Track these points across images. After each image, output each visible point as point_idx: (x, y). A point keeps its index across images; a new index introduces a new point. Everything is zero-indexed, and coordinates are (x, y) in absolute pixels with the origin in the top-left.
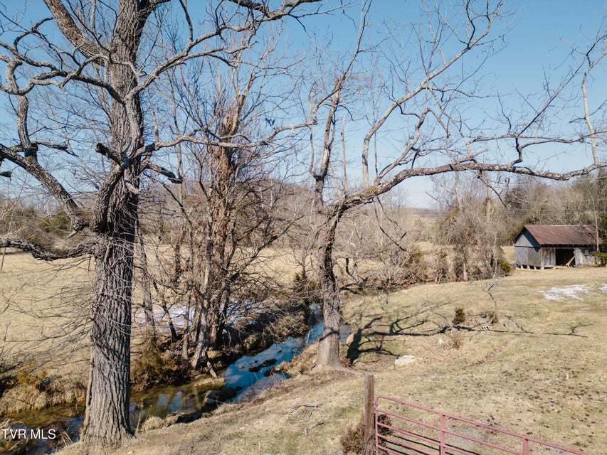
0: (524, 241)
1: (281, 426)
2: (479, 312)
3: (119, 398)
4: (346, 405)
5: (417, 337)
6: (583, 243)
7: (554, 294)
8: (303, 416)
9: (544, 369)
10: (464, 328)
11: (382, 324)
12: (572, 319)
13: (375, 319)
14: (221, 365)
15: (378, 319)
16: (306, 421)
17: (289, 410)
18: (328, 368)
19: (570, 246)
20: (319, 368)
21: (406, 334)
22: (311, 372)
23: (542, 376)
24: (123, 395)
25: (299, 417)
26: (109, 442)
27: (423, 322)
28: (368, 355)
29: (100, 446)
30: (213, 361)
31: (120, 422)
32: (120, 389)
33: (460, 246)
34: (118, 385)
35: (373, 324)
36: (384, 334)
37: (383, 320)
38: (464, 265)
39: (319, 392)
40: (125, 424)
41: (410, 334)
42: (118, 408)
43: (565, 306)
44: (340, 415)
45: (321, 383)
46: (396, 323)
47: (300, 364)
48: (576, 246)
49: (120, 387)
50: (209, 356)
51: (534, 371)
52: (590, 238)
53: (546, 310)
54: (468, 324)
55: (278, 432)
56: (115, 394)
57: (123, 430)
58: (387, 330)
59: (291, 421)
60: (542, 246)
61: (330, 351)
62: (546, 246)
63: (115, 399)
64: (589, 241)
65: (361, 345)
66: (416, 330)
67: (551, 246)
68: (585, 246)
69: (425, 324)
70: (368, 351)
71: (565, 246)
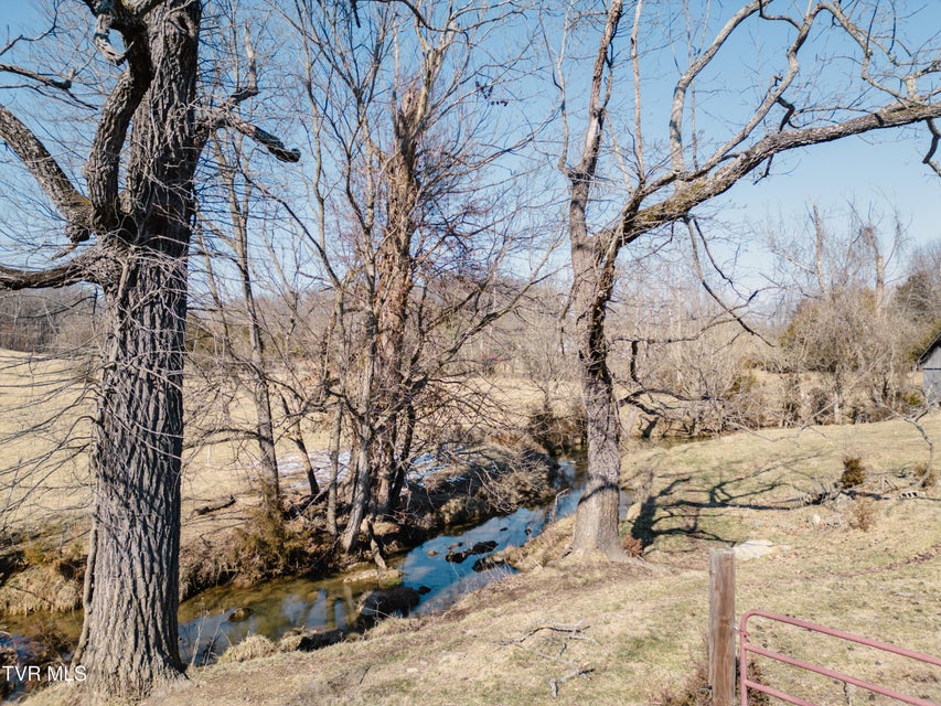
1: (497, 671)
2: (887, 468)
3: (151, 590)
4: (642, 631)
5: (764, 512)
8: (546, 650)
10: (863, 495)
11: (692, 488)
13: (677, 481)
14: (396, 549)
15: (684, 480)
16: (554, 664)
17: (517, 636)
18: (596, 557)
20: (579, 556)
21: (741, 506)
22: (563, 563)
24: (160, 585)
25: (537, 651)
26: (123, 684)
27: (773, 486)
28: (672, 540)
29: (104, 694)
30: (383, 540)
31: (151, 642)
32: (152, 572)
34: (147, 564)
35: (675, 488)
36: (699, 505)
37: (693, 482)
38: (837, 396)
39: (579, 602)
40: (164, 647)
41: (750, 506)
42: (147, 612)
44: (631, 655)
45: (585, 584)
46: (719, 487)
47: (540, 552)
49: (152, 568)
50: (376, 532)
55: (490, 684)
56: (141, 584)
57: (159, 660)
58: (705, 498)
59: (522, 661)
61: (602, 523)
63: (142, 593)
65: (656, 521)
66: (759, 500)
69: (776, 490)
70: (671, 532)
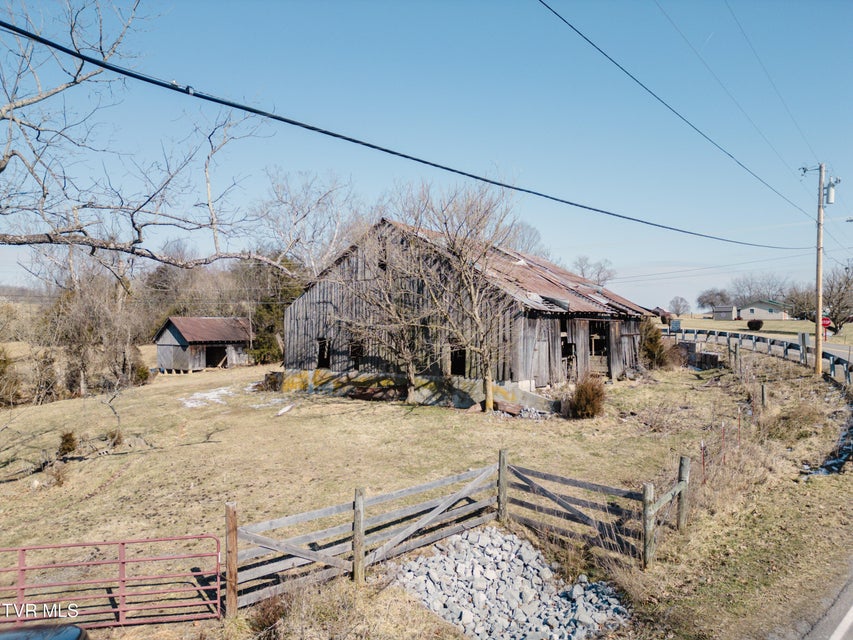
0: (168, 338)
2: (96, 435)
6: (235, 339)
7: (196, 400)
9: (169, 484)
10: (72, 459)
12: (209, 425)
19: (223, 342)
23: (165, 491)
27: (7, 463)
33: (75, 347)
38: (82, 373)
43: (205, 412)
48: (229, 343)
51: (157, 489)
52: (244, 333)
53: (185, 420)
54: (80, 452)
60: (191, 343)
62: (194, 343)
64: (242, 336)
67: (200, 343)
68: (238, 342)
69: (11, 465)
71: (217, 342)
